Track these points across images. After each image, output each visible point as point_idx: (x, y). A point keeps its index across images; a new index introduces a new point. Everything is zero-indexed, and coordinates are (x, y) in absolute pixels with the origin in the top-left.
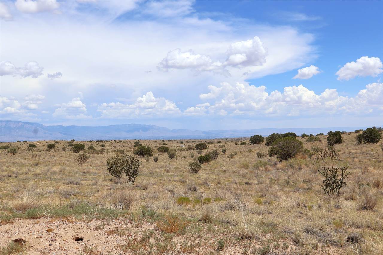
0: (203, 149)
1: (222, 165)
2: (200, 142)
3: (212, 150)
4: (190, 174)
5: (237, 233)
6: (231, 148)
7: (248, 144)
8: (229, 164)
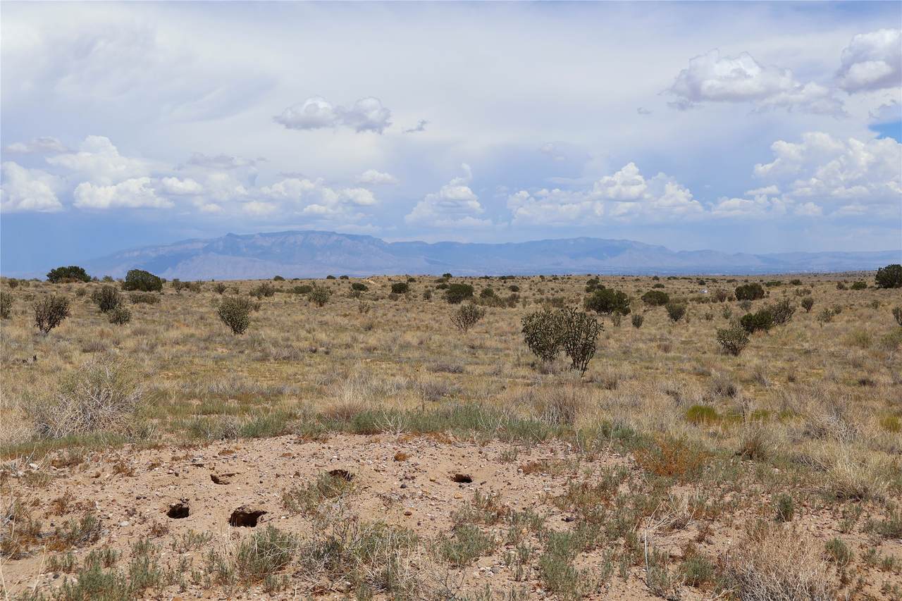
0: (754, 299)
1: (802, 336)
2: (746, 281)
3: (777, 300)
4: (719, 356)
5: (827, 486)
6: (825, 297)
7: (871, 287)
8: (819, 336)
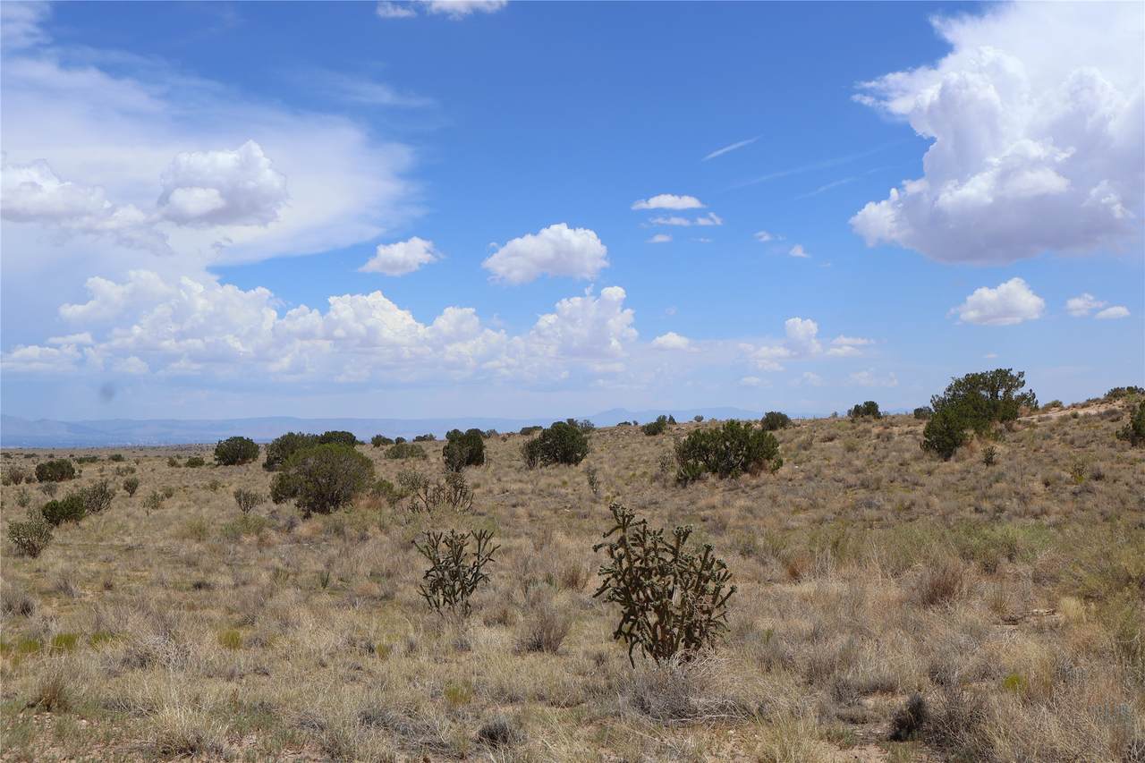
0: (61, 480)
1: (123, 529)
2: (51, 456)
3: (91, 481)
4: (11, 560)
5: (150, 739)
6: (153, 477)
7: (210, 464)
8: (145, 528)
